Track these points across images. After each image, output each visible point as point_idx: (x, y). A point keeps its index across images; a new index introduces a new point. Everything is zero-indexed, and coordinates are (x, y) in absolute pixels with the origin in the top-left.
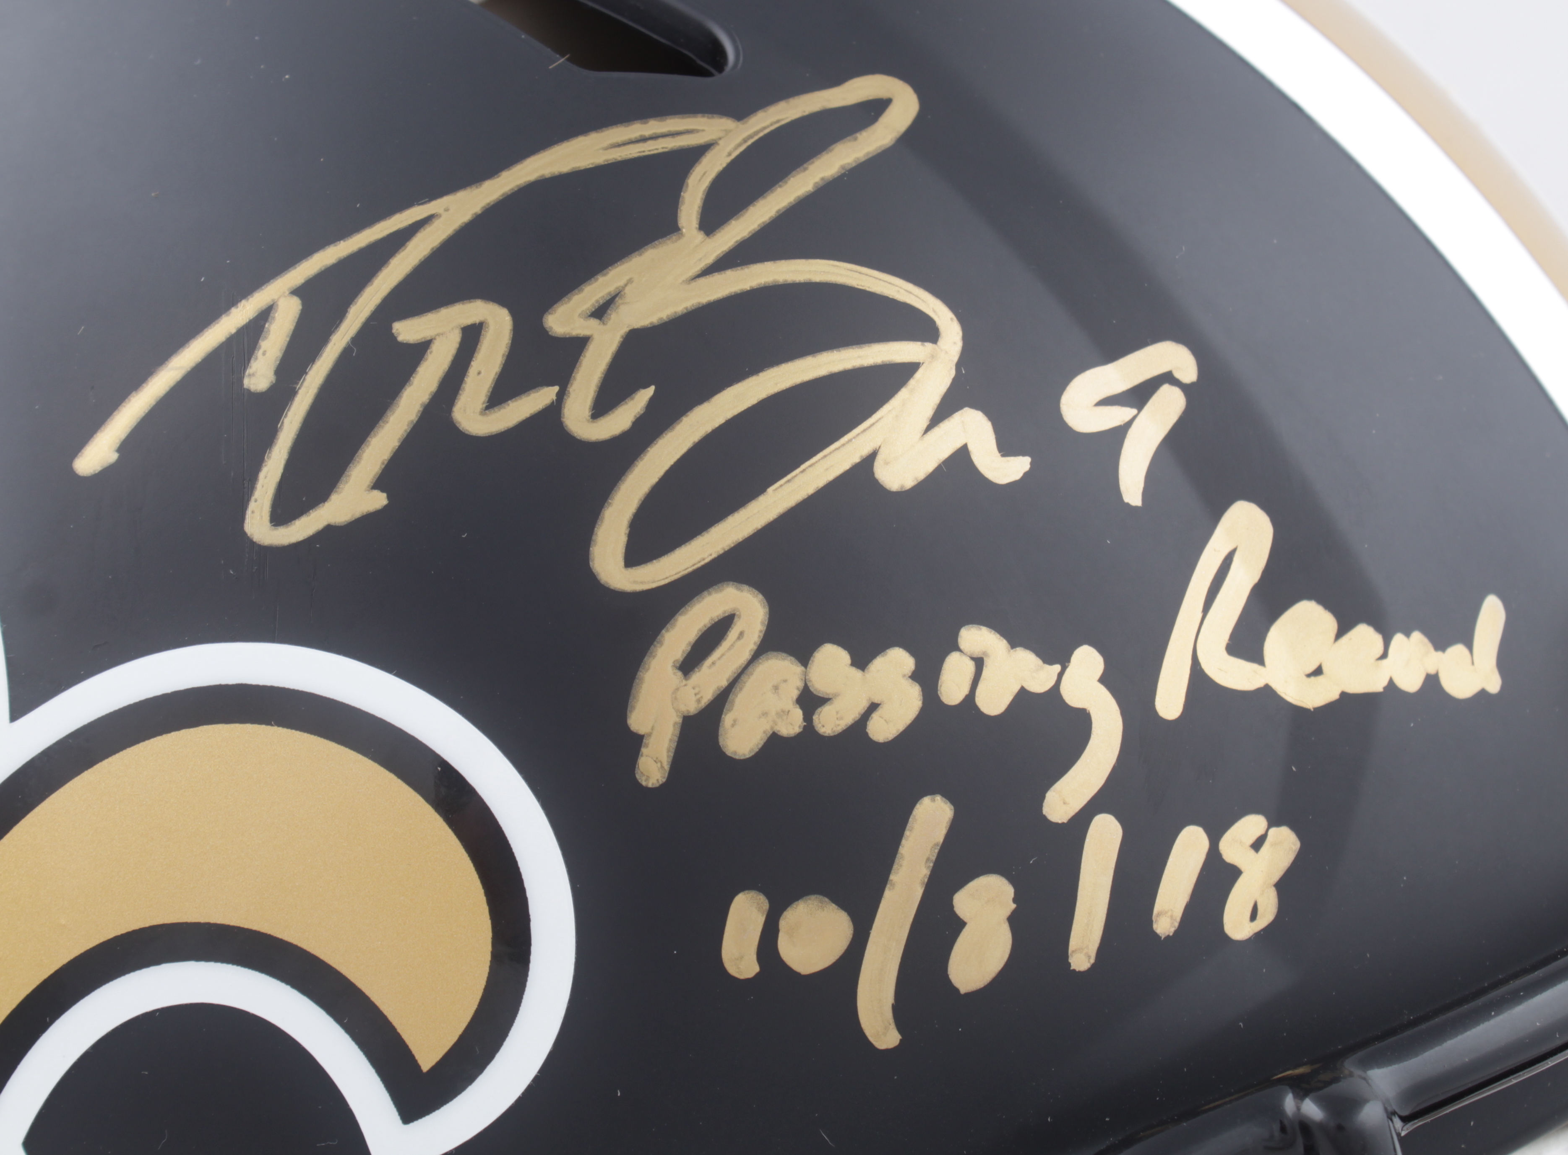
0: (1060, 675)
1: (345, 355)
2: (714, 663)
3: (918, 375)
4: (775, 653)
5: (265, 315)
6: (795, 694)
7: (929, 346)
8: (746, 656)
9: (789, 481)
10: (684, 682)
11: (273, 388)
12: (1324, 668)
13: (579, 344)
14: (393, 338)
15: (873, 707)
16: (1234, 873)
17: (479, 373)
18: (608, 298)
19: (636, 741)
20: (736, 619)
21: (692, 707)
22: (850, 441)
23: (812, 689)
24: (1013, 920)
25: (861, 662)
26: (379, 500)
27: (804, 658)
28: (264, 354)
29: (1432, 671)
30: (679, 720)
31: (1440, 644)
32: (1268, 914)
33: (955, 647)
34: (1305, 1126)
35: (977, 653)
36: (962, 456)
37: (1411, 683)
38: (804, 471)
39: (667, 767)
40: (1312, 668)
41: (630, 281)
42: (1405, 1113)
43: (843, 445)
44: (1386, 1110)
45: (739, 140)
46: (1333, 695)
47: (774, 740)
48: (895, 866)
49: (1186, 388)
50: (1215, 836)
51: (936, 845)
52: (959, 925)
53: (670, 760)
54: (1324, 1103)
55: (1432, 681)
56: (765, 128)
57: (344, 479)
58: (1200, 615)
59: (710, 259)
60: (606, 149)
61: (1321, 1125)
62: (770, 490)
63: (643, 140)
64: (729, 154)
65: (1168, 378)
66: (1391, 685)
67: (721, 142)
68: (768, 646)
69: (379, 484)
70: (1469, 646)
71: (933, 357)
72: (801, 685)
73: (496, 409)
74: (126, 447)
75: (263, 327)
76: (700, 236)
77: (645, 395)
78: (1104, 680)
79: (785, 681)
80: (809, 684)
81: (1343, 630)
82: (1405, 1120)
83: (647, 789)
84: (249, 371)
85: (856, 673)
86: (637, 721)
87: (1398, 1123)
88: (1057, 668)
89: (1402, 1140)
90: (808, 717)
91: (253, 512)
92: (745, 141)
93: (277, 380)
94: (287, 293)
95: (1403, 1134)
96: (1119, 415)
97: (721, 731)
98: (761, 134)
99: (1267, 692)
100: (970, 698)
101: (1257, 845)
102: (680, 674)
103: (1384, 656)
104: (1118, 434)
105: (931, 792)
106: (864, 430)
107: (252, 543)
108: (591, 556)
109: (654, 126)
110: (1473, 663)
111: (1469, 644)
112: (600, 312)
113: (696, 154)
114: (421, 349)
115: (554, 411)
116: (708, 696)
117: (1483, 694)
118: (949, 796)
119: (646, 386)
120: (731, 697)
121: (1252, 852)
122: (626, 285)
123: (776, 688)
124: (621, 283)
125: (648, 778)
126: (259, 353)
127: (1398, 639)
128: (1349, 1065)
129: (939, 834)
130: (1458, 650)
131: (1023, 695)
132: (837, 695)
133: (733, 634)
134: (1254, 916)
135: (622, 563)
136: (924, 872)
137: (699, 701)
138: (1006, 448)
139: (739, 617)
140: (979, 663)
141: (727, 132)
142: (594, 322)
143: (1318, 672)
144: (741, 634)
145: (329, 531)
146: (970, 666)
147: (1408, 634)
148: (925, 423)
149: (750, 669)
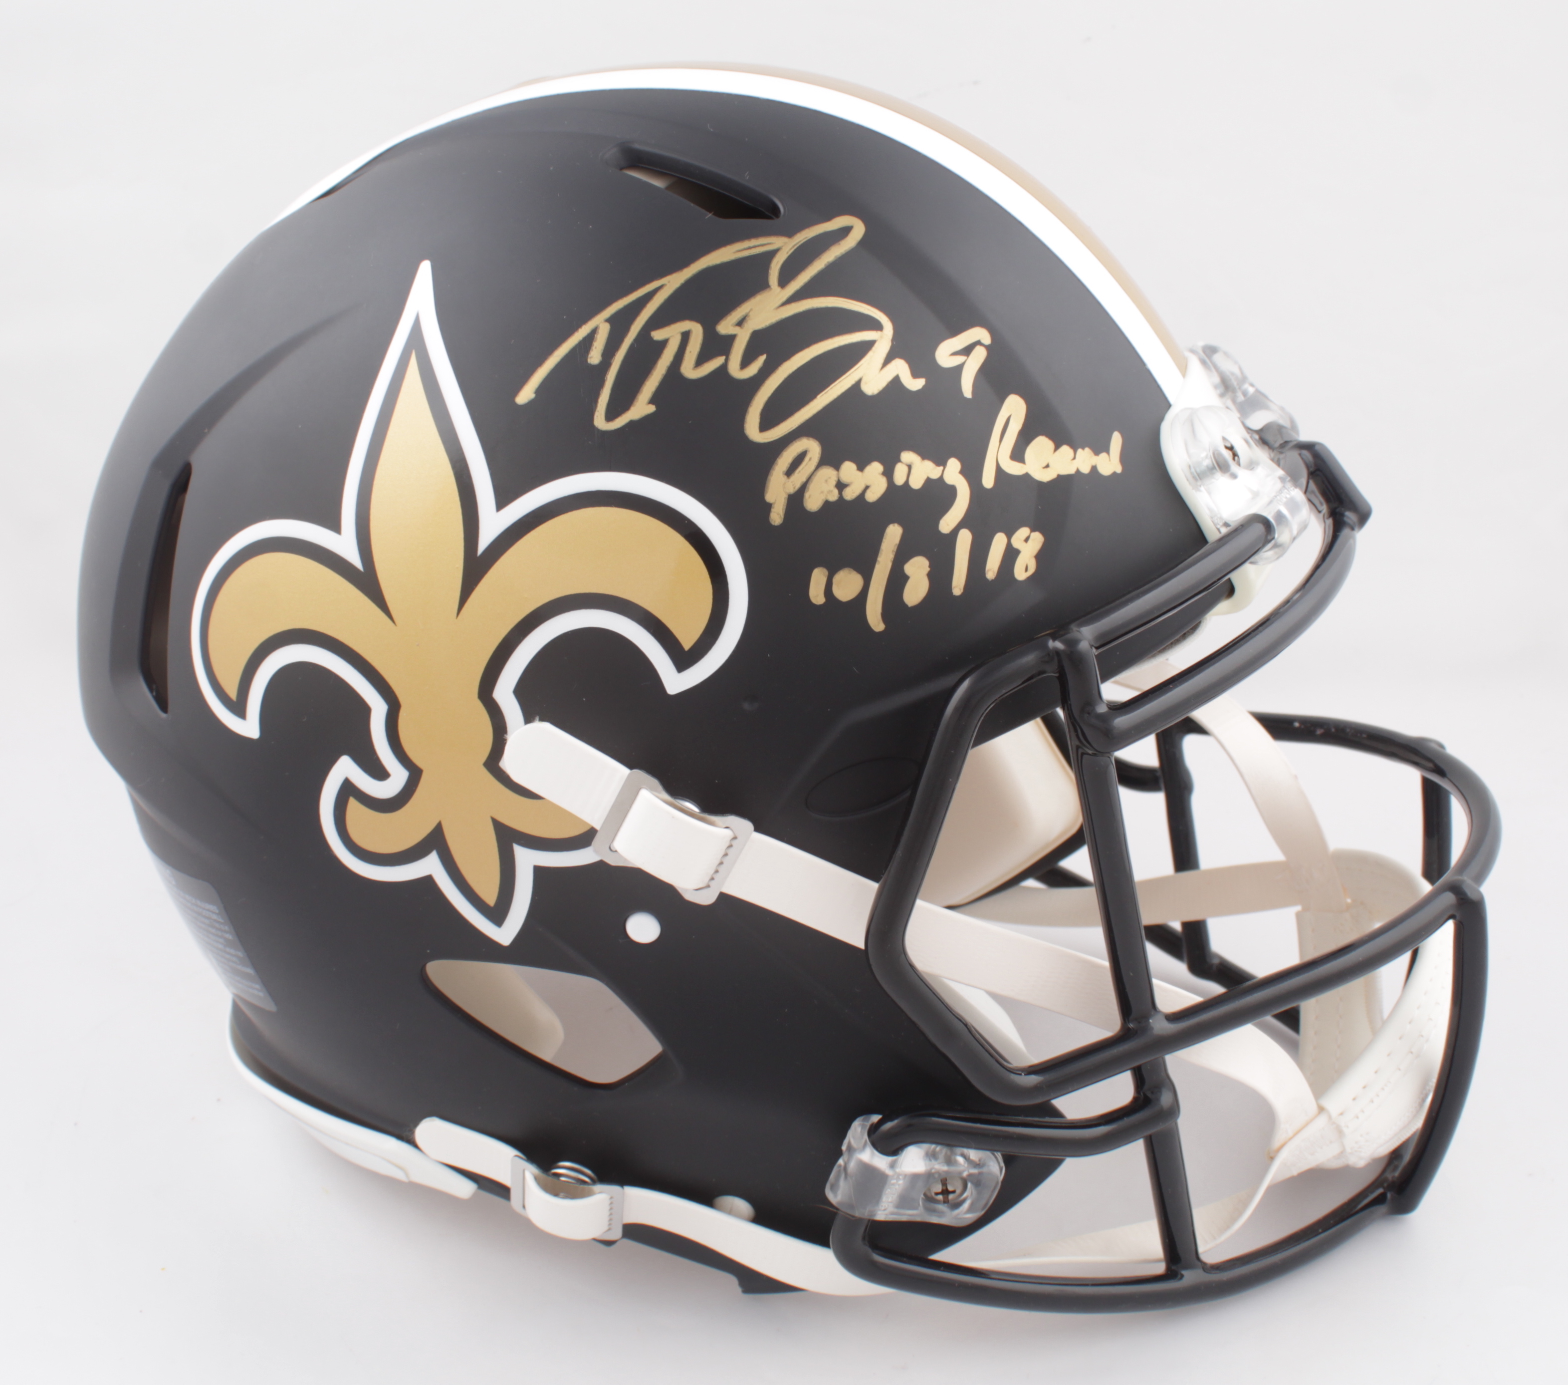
0: (943, 471)
1: (631, 348)
2: (800, 472)
3: (876, 345)
4: (825, 466)
5: (594, 332)
6: (834, 483)
7: (879, 333)
8: (813, 468)
9: (826, 393)
10: (788, 480)
11: (601, 363)
12: (1050, 465)
13: (731, 338)
14: (651, 339)
15: (867, 487)
16: (1017, 552)
17: (690, 352)
18: (742, 317)
19: (769, 506)
20: (808, 453)
21: (792, 490)
22: (850, 375)
23: (841, 481)
24: (929, 575)
25: (861, 468)
26: (652, 409)
27: (837, 467)
28: (596, 348)
29: (1094, 464)
30: (787, 496)
31: (1097, 452)
32: (1032, 569)
33: (899, 460)
34: (1057, 652)
35: (908, 463)
36: (896, 381)
37: (1085, 470)
38: (832, 388)
39: (782, 517)
40: (1045, 465)
41: (751, 310)
42: (1097, 645)
43: (847, 376)
44: (1090, 644)
45: (790, 246)
46: (1053, 476)
47: (827, 503)
48: (880, 554)
49: (987, 347)
50: (1009, 537)
51: (896, 544)
52: (906, 578)
53: (784, 513)
54: (1063, 642)
55: (1094, 469)
56: (802, 240)
57: (636, 400)
58: (998, 443)
59: (784, 299)
60: (735, 253)
61: (1063, 651)
62: (819, 397)
63: (750, 248)
64: (787, 253)
65: (978, 343)
66: (1078, 471)
67: (783, 248)
68: (823, 462)
69: (652, 401)
70: (1108, 453)
71: (881, 337)
72: (836, 479)
73: (699, 367)
74: (538, 391)
75: (594, 336)
76: (779, 289)
77: (762, 359)
78: (961, 472)
79: (830, 478)
80: (840, 479)
81: (1057, 448)
82: (1097, 648)
83: (775, 526)
84: (590, 356)
85: (859, 473)
86: (769, 497)
87: (1094, 650)
88: (941, 468)
89: (1096, 656)
90: (840, 493)
91: (597, 416)
92: (793, 247)
93: (603, 359)
94: (603, 321)
95: (1096, 654)
96: (959, 360)
97: (804, 500)
98: (802, 242)
99: (1027, 476)
100: (907, 482)
101: (1027, 540)
102: (786, 477)
103: (1074, 458)
104: (959, 369)
105: (893, 522)
106: (856, 370)
107: (598, 430)
108: (745, 428)
109: (753, 242)
110: (1110, 460)
111: (1108, 452)
112: (740, 323)
113: (772, 254)
114: (664, 344)
115: (724, 368)
116: (798, 486)
117: (1114, 474)
118: (901, 524)
119: (762, 354)
120: (808, 485)
121: (1024, 543)
122: (750, 312)
123: (826, 481)
124: (747, 311)
125: (775, 522)
126: (593, 348)
127: (1080, 451)
128: (1073, 627)
129: (897, 540)
130: (1103, 455)
131: (928, 481)
132: (852, 483)
133: (807, 459)
134: (1026, 570)
135: (757, 430)
136: (891, 556)
137: (794, 488)
138: (915, 375)
139: (809, 451)
140: (910, 467)
141: (785, 243)
142: (738, 328)
143: (1047, 466)
144: (810, 459)
145: (631, 424)
146: (906, 469)
147: (1083, 449)
148: (880, 366)
149: (815, 474)
